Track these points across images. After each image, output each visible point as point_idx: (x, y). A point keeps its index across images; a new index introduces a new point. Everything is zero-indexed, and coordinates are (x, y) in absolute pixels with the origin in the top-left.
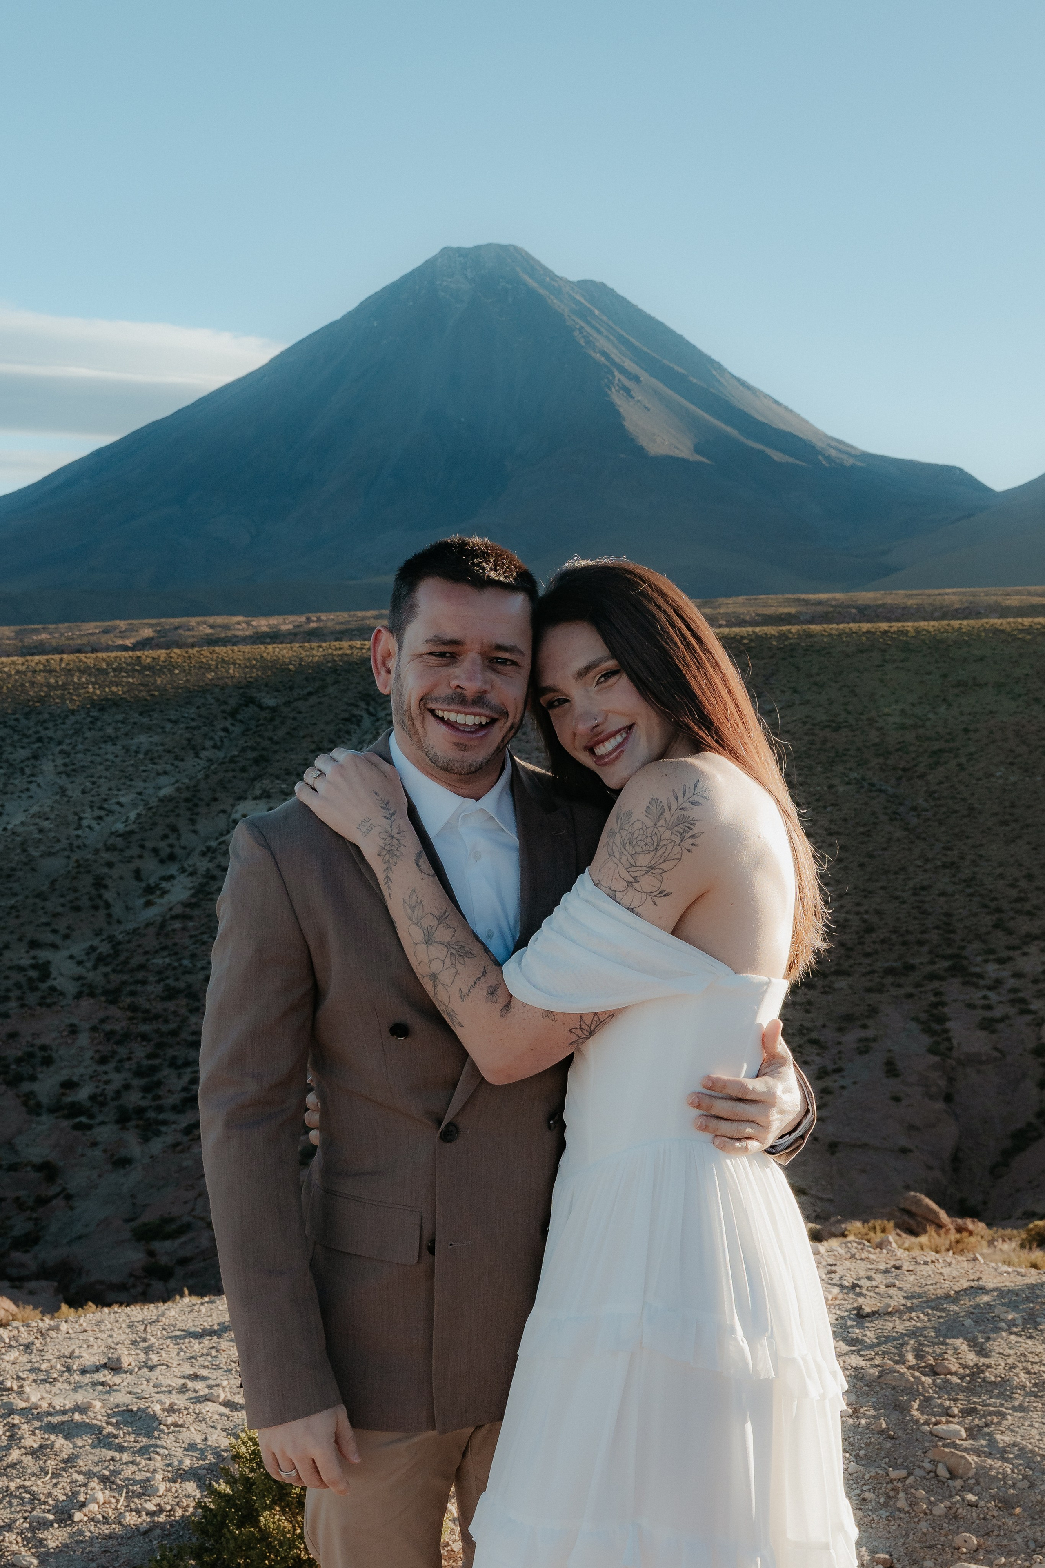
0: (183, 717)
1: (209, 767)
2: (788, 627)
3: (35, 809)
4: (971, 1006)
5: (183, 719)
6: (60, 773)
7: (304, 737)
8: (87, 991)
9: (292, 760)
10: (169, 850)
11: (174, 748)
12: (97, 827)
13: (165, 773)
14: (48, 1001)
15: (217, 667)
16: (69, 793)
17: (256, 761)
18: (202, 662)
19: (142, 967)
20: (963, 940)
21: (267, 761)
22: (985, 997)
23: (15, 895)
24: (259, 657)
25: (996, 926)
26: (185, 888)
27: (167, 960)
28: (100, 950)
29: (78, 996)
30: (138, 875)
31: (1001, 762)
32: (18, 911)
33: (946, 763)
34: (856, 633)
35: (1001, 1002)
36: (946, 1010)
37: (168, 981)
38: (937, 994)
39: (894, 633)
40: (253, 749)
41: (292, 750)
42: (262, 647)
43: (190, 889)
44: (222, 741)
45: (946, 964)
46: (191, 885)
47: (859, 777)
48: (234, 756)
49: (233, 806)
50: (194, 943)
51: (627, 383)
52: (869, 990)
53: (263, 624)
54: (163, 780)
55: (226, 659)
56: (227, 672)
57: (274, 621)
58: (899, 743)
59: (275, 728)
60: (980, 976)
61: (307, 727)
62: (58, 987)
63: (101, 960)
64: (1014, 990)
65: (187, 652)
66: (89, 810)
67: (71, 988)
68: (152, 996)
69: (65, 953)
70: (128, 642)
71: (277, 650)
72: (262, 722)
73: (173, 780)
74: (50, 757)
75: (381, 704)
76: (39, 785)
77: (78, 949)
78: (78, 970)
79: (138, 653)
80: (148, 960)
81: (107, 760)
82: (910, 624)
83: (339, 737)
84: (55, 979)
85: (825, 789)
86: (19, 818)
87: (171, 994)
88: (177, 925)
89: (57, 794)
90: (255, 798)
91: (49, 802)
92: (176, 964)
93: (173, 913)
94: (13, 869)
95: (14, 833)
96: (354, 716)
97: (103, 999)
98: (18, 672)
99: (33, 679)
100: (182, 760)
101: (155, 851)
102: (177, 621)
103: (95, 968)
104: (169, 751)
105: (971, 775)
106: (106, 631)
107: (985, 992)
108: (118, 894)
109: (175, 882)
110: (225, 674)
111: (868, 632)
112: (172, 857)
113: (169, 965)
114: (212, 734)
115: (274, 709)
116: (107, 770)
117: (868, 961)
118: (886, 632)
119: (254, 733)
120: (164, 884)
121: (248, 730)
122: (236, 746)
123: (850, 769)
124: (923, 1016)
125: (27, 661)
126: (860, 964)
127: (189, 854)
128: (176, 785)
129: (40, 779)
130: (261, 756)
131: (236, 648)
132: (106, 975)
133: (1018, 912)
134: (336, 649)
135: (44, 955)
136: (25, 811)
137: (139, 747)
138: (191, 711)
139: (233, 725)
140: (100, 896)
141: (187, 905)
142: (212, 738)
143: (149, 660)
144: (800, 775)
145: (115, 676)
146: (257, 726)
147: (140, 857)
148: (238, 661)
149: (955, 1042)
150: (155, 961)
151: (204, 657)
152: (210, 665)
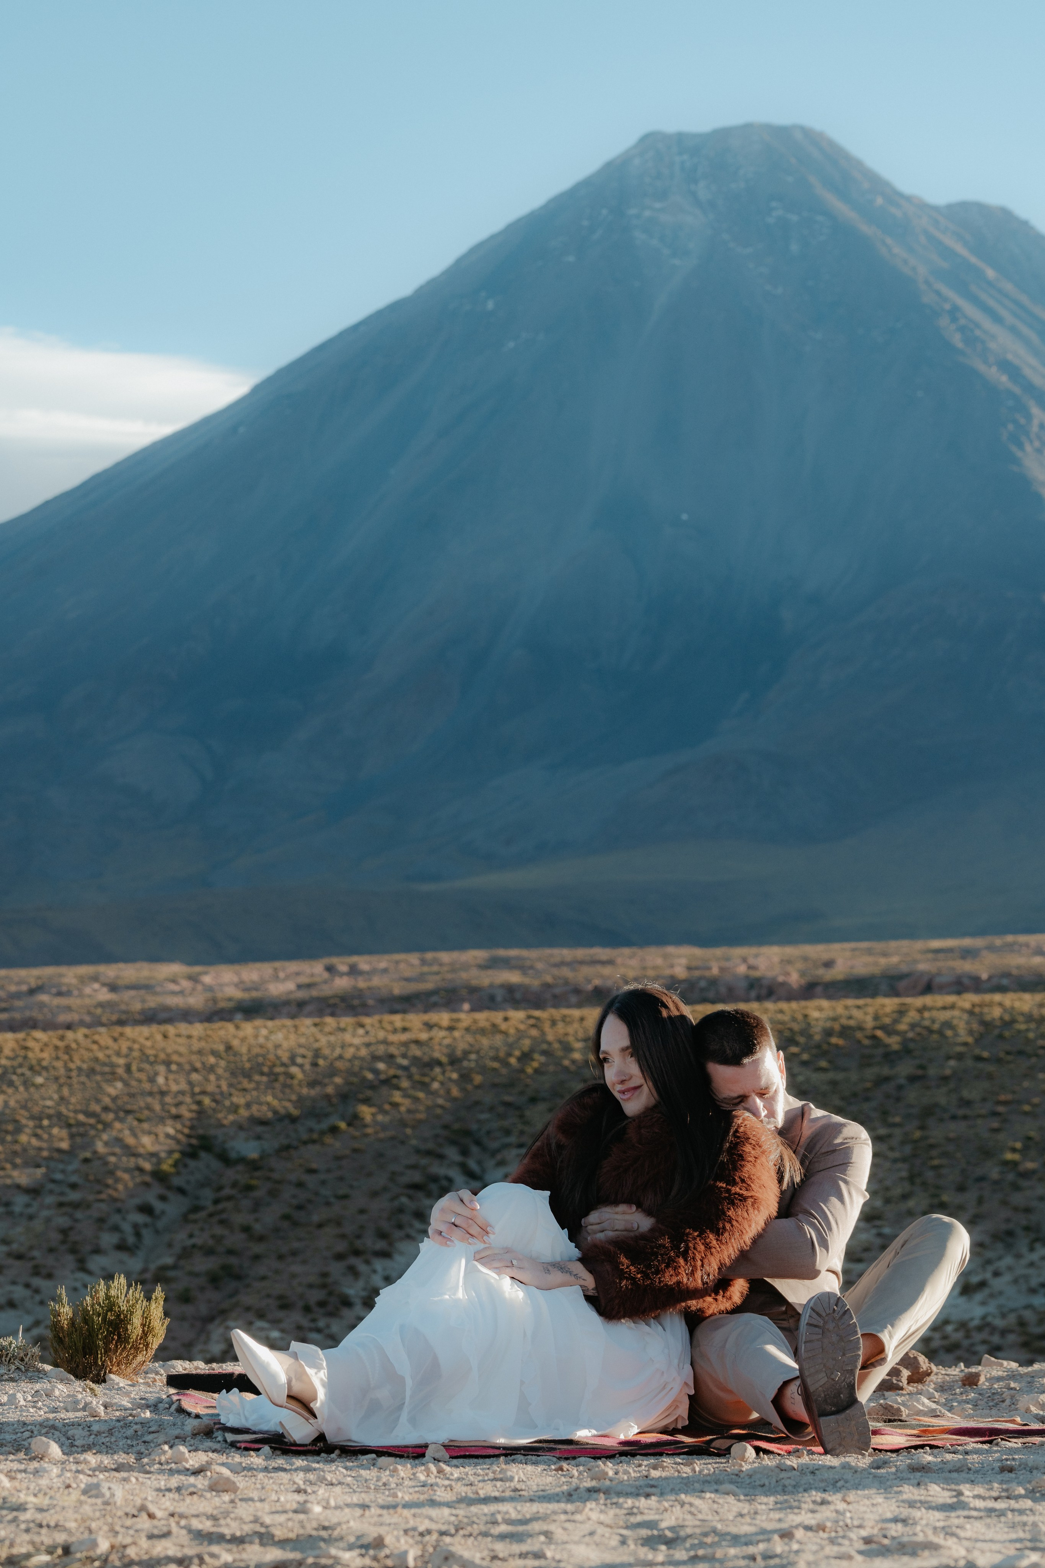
0: (53, 1181)
5: (51, 1186)
7: (320, 1226)
9: (294, 1276)
11: (31, 1248)
15: (128, 1068)
17: (214, 1280)
18: (96, 1060)
21: (238, 1277)
24: (221, 1048)
40: (209, 1252)
41: (294, 1253)
42: (230, 1027)
44: (138, 1235)
48: (164, 1268)
55: (150, 1052)
56: (152, 1080)
59: (257, 1206)
61: (328, 1204)
65: (62, 1038)
71: (264, 1032)
72: (227, 1191)
73: (29, 1320)
75: (493, 1153)
83: (400, 1227)
96: (435, 1179)
100: (49, 1276)
104: (19, 1257)
110: (147, 1086)
114: (116, 1218)
115: (254, 1166)
119: (211, 1215)
121: (196, 1209)
122: (170, 1245)
130: (225, 1268)
131: (171, 1029)
134: (395, 1031)
138: (70, 1168)
139: (163, 1198)
142: (116, 1228)
146: (216, 1202)
148: (175, 1058)
151: (101, 1048)
152: (113, 1065)
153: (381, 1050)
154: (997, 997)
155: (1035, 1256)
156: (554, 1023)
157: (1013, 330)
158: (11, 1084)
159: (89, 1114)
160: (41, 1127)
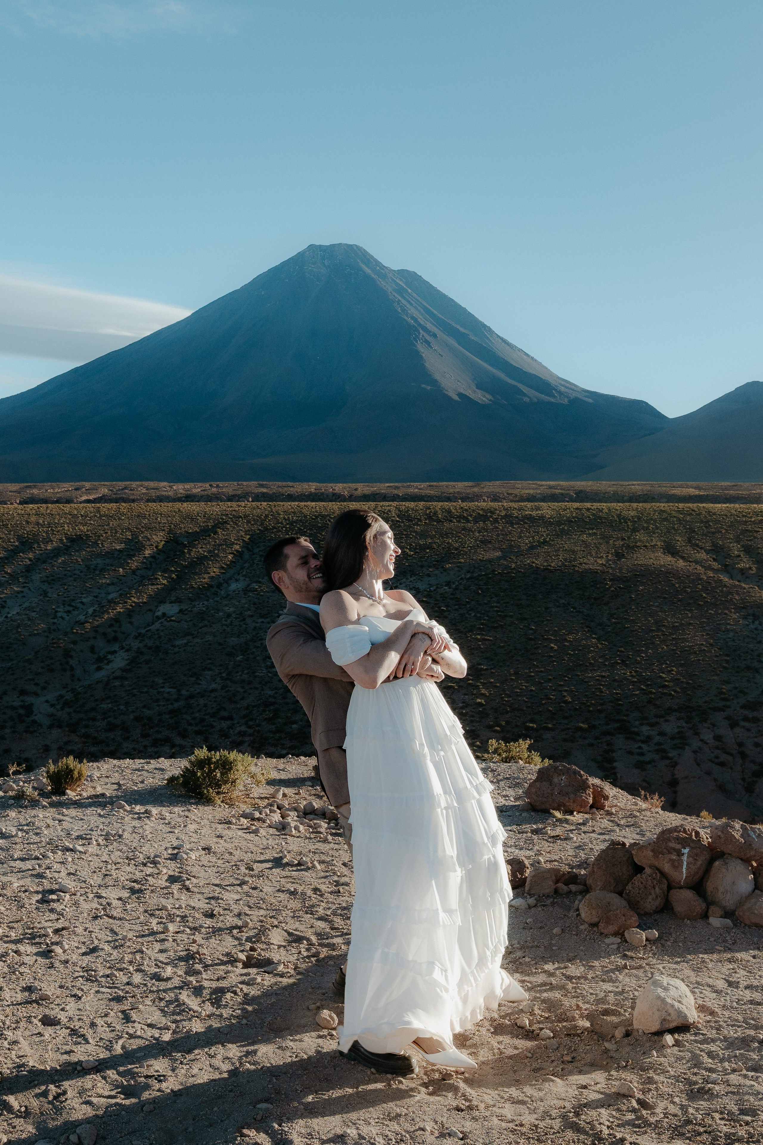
0: (126, 548)
1: (142, 581)
2: (525, 503)
3: (27, 604)
4: (630, 753)
6: (44, 582)
8: (56, 723)
9: (196, 578)
10: (113, 634)
12: (67, 618)
13: (113, 584)
14: (31, 729)
15: (149, 515)
16: (49, 595)
18: (140, 512)
19: (93, 709)
20: (627, 710)
21: (180, 578)
22: (640, 748)
23: (12, 660)
24: (177, 510)
25: (649, 702)
26: (123, 659)
27: (110, 705)
28: (67, 697)
29: (51, 727)
30: (92, 649)
31: (658, 597)
32: (13, 670)
33: (622, 595)
34: (569, 509)
35: (650, 751)
36: (614, 754)
37: (109, 719)
38: (609, 744)
39: (594, 510)
41: (196, 572)
42: (180, 504)
43: (127, 660)
44: (151, 564)
45: (616, 725)
46: (128, 657)
47: (566, 602)
49: (157, 607)
50: (128, 695)
51: (428, 338)
52: (565, 740)
53: (180, 488)
54: (111, 588)
55: (156, 511)
56: (156, 519)
57: (188, 486)
58: (592, 582)
60: (637, 734)
62: (38, 721)
63: (66, 704)
64: (658, 744)
65: (130, 505)
66: (62, 606)
67: (46, 721)
68: (99, 729)
69: (43, 699)
70: (91, 497)
71: (190, 506)
72: (177, 553)
73: (118, 589)
74: (38, 571)
76: (29, 589)
77: (51, 696)
78: (51, 710)
79: (98, 505)
80: (97, 705)
81: (75, 574)
82: (605, 504)
84: (36, 715)
85: (544, 609)
86: (16, 610)
87: (111, 727)
88: (117, 683)
89: (41, 595)
90: (171, 603)
91: (36, 600)
92: (116, 708)
93: (114, 675)
94: (11, 644)
95: (12, 620)
97: (67, 729)
98: (18, 514)
99: (29, 520)
101: (105, 634)
102: (122, 484)
103: (62, 709)
105: (638, 604)
106: (77, 489)
107: (640, 744)
108: (79, 662)
109: (117, 655)
110: (154, 521)
111: (577, 509)
112: (115, 639)
113: (111, 708)
116: (75, 580)
117: (566, 721)
118: (588, 509)
119: (172, 559)
120: (109, 657)
121: (168, 558)
122: (160, 568)
123: (561, 597)
124: (599, 758)
125: (25, 507)
126: (560, 723)
127: (126, 638)
128: (120, 592)
129: (30, 585)
131: (162, 504)
132: (69, 714)
133: (663, 694)
134: (229, 507)
135: (29, 699)
136: (20, 606)
137: (96, 567)
138: (131, 544)
139: (158, 554)
140: (67, 663)
141: (123, 670)
143: (105, 509)
144: (527, 600)
145: (83, 520)
146: (174, 556)
147: (95, 638)
148: (163, 512)
149: (619, 776)
150: (102, 706)
151: (142, 509)
152: (145, 514)
153: (224, 513)
154: (404, 503)
155: (412, 579)
156: (275, 506)
157: (415, 307)
158: (115, 519)
159: (137, 528)
160: (123, 532)
